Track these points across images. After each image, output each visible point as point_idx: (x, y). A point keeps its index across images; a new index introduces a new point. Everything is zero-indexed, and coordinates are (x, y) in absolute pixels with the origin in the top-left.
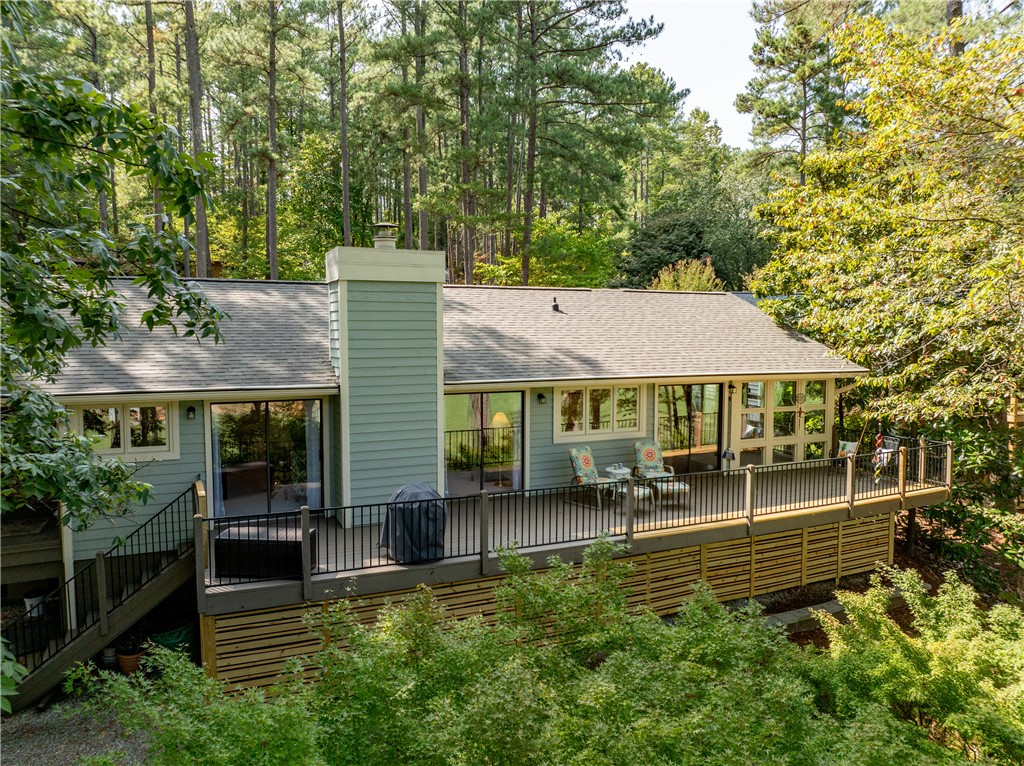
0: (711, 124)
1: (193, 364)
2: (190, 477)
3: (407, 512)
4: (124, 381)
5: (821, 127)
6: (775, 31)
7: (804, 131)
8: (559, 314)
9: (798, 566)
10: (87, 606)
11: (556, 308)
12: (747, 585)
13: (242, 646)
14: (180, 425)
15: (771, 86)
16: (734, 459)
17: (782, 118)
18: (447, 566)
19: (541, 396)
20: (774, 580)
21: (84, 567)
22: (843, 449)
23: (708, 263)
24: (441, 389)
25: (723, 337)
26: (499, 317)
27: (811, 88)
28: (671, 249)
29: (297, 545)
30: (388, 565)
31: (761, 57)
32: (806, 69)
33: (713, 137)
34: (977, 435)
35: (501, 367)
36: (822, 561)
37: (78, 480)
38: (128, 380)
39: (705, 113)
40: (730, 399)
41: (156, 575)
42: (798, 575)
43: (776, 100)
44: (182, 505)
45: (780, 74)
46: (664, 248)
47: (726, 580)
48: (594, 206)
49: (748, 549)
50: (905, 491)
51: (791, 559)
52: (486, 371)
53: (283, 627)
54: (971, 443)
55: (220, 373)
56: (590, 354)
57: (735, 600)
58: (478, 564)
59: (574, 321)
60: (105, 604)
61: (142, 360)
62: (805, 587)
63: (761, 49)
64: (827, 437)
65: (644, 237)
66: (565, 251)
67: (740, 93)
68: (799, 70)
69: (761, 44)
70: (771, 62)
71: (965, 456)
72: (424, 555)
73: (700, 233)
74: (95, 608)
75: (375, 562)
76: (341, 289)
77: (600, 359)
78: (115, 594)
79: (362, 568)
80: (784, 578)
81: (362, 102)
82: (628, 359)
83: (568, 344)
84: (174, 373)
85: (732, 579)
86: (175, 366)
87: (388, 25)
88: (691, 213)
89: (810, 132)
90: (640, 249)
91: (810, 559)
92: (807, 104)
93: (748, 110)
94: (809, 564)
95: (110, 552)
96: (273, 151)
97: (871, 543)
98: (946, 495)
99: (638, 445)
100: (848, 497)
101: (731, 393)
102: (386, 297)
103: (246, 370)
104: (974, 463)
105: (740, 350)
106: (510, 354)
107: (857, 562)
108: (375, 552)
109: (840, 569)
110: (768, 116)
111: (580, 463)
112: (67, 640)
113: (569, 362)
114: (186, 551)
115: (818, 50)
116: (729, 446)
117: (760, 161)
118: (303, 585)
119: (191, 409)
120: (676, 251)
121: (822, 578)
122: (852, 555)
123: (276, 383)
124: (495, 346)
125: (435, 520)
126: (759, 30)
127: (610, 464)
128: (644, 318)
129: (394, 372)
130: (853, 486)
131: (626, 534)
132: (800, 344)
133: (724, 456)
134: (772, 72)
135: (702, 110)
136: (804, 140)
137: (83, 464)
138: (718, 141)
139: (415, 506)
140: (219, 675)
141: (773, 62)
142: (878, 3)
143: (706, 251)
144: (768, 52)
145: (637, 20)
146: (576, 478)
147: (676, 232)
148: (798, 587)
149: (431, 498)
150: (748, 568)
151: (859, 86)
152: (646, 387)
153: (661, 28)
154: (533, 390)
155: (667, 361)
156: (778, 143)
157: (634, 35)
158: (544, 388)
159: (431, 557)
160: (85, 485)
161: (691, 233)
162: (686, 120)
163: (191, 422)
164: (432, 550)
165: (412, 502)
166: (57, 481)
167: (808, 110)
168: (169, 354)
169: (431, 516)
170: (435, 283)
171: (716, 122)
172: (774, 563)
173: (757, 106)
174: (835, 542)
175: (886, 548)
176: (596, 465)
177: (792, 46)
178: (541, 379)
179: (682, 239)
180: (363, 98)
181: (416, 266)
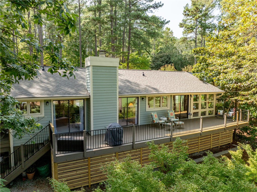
0: (171, 31)
1: (48, 89)
2: (48, 122)
3: (113, 131)
4: (28, 94)
5: (200, 31)
6: (189, 7)
7: (196, 32)
8: (145, 77)
9: (210, 143)
10: (18, 160)
11: (144, 75)
12: (197, 149)
13: (65, 171)
14: (44, 107)
15: (188, 21)
16: (191, 115)
17: (191, 29)
18: (124, 146)
19: (143, 98)
20: (204, 147)
21: (17, 149)
22: (219, 112)
23: (173, 65)
24: (118, 96)
25: (187, 83)
26: (130, 77)
27: (198, 22)
28: (163, 62)
29: (82, 142)
30: (108, 147)
31: (185, 13)
32: (197, 16)
33: (171, 34)
34: (254, 108)
35: (133, 90)
36: (215, 142)
37: (20, 123)
38: (30, 94)
39: (169, 28)
40: (190, 99)
41: (38, 150)
42: (210, 145)
43: (189, 24)
44: (46, 130)
45: (190, 18)
46: (161, 62)
47: (192, 148)
48: (142, 51)
49: (198, 139)
50: (238, 123)
51: (208, 141)
52: (129, 91)
53: (77, 165)
54: (253, 110)
55: (56, 92)
56: (155, 87)
57: (194, 153)
58: (132, 146)
59: (149, 78)
60: (23, 159)
61: (33, 88)
62: (211, 149)
63: (186, 11)
64: (214, 109)
65: (155, 59)
66: (138, 62)
67: (180, 23)
68: (195, 17)
69: (186, 10)
70: (188, 15)
71: (251, 113)
72: (117, 143)
73: (170, 58)
74: (20, 160)
75: (104, 146)
76: (90, 68)
77: (158, 88)
78: (26, 156)
79: (101, 148)
80: (207, 146)
81: (84, 23)
82: (165, 88)
83: (149, 85)
84: (43, 92)
85: (194, 147)
86: (43, 90)
87: (91, 3)
88: (167, 53)
89: (198, 33)
90: (155, 62)
91: (213, 141)
92: (197, 26)
93: (182, 27)
94: (212, 143)
95: (25, 144)
96: (61, 35)
97: (227, 137)
98: (248, 124)
99: (168, 111)
100: (225, 125)
101: (191, 97)
102: (103, 71)
103: (63, 91)
104: (254, 115)
105: (193, 86)
106: (134, 87)
107: (224, 142)
108: (104, 143)
109: (220, 144)
110: (188, 28)
111: (154, 117)
112: (12, 170)
113: (150, 89)
114: (47, 143)
115: (200, 12)
116: (190, 112)
117: (184, 40)
118: (84, 153)
119: (47, 102)
120: (164, 62)
121: (215, 146)
122: (223, 140)
123: (72, 95)
124: (130, 85)
125: (120, 133)
126: (185, 7)
127: (161, 117)
128: (166, 78)
129: (105, 92)
130: (226, 122)
131: (171, 136)
132: (206, 85)
133: (189, 114)
134: (188, 17)
135: (168, 28)
136: (196, 34)
137: (22, 118)
138: (172, 35)
139: (115, 129)
140: (58, 179)
141: (189, 15)
142: (214, 1)
143: (172, 62)
144: (187, 12)
145: (157, 3)
146: (153, 121)
147: (164, 58)
148: (210, 149)
149: (119, 127)
150: (198, 144)
151: (209, 21)
152: (170, 96)
153: (163, 5)
154: (141, 97)
155: (175, 89)
156: (189, 36)
157: (156, 6)
158: (144, 96)
159: (119, 144)
160: (22, 125)
161: (167, 58)
162: (164, 30)
163: (47, 106)
164: (120, 142)
165: (114, 128)
166: (14, 124)
167: (197, 27)
168: (41, 86)
169: (119, 132)
170: (116, 67)
171: (172, 31)
172: (204, 142)
173: (185, 26)
174: (219, 137)
175: (231, 138)
176: (158, 117)
177: (193, 11)
178: (143, 94)
179: (165, 59)
180: (84, 22)
181: (111, 62)
